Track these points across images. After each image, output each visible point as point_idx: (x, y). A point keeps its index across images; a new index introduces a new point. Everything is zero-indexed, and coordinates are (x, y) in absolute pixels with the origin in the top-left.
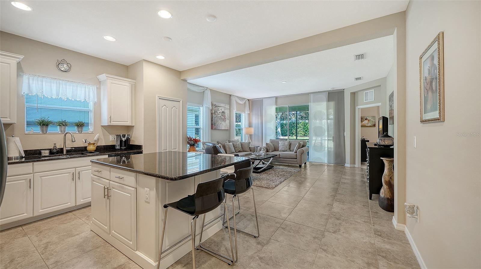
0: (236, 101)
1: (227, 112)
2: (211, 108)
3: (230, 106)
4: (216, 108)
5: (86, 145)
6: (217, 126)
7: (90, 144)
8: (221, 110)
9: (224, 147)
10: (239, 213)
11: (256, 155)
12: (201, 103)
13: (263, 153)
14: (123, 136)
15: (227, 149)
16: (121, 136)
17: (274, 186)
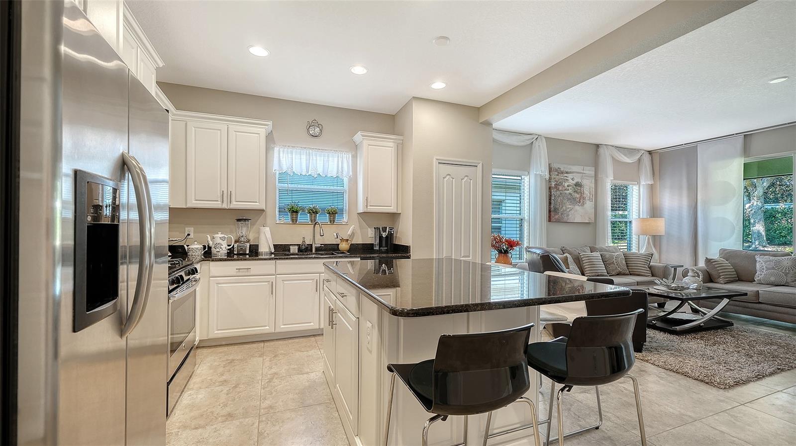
0: (613, 157)
1: (588, 185)
2: (547, 177)
3: (595, 169)
4: (561, 176)
5: (338, 241)
6: (562, 214)
7: (342, 240)
8: (573, 179)
9: (578, 261)
10: (597, 428)
11: (668, 286)
12: (525, 167)
13: (692, 284)
14: (384, 229)
15: (586, 266)
16: (381, 229)
17: (732, 383)
